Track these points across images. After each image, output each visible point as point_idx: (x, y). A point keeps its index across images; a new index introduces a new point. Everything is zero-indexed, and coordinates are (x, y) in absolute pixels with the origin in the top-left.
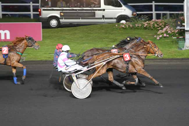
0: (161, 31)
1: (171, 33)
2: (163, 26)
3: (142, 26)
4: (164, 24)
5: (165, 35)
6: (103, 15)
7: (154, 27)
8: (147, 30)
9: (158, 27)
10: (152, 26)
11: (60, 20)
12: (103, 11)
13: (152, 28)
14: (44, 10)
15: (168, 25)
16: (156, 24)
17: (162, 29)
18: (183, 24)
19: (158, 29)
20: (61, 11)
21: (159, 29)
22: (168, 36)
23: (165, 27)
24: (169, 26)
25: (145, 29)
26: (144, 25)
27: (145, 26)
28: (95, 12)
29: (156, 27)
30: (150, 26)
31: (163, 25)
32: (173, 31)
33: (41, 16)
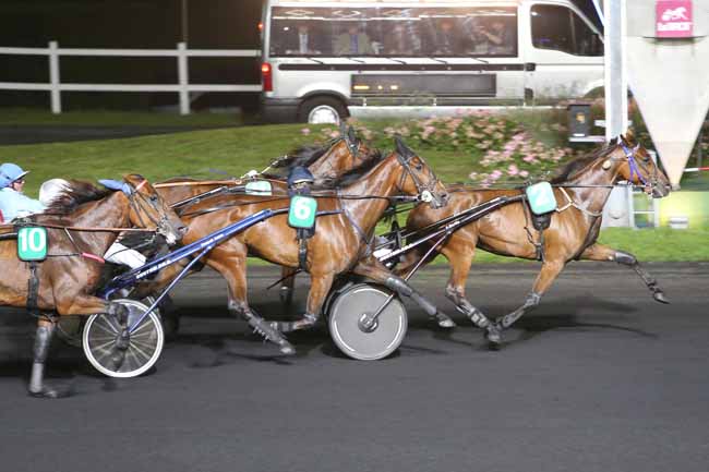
0: (497, 153)
1: (536, 161)
2: (500, 136)
3: (412, 135)
4: (502, 127)
5: (513, 170)
6: (528, 87)
7: (463, 140)
8: (434, 152)
9: (480, 141)
10: (454, 135)
11: (349, 108)
12: (528, 70)
13: (455, 143)
14: (283, 67)
15: (522, 132)
16: (470, 128)
17: (497, 145)
18: (598, 123)
19: (479, 145)
20: (356, 72)
21: (484, 147)
22: (524, 174)
23: (511, 140)
24: (524, 134)
25: (425, 145)
26: (422, 130)
27: (425, 136)
28: (494, 76)
29: (472, 138)
30: (445, 136)
31: (498, 130)
32: (543, 156)
33: (269, 94)
